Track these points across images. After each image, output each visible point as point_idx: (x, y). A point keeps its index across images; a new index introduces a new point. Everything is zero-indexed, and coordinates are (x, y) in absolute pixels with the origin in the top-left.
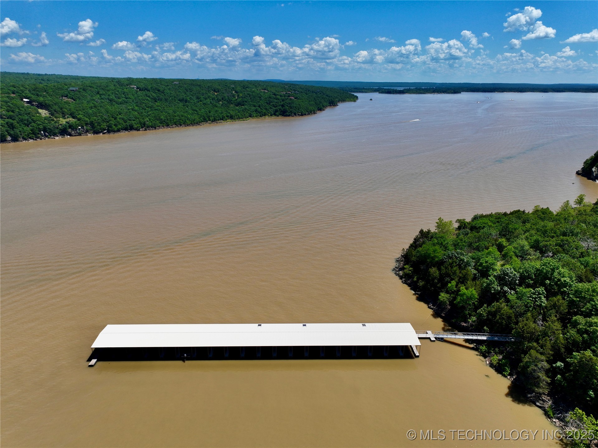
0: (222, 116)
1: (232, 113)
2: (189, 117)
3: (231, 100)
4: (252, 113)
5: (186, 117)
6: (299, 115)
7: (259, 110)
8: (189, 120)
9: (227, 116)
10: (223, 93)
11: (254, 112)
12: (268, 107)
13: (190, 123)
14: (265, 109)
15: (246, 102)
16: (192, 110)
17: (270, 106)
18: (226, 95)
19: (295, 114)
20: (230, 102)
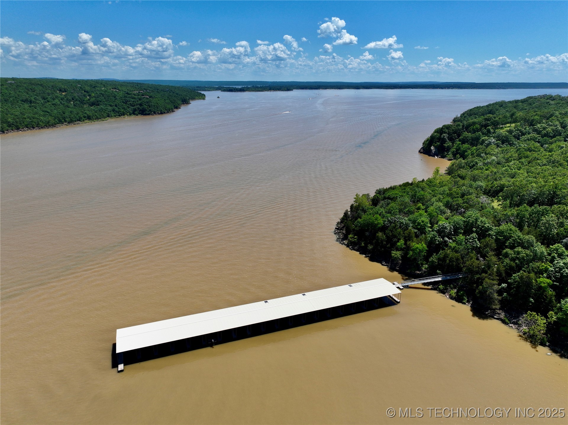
0: (79, 116)
1: (88, 112)
2: (42, 118)
3: (84, 100)
4: (110, 113)
5: (38, 119)
6: (158, 113)
7: (117, 109)
8: (43, 122)
9: (85, 117)
10: (72, 93)
11: (112, 112)
12: (125, 107)
13: (45, 126)
14: (123, 108)
15: (101, 102)
16: (43, 111)
17: (128, 105)
18: (76, 95)
19: (155, 113)
20: (82, 102)
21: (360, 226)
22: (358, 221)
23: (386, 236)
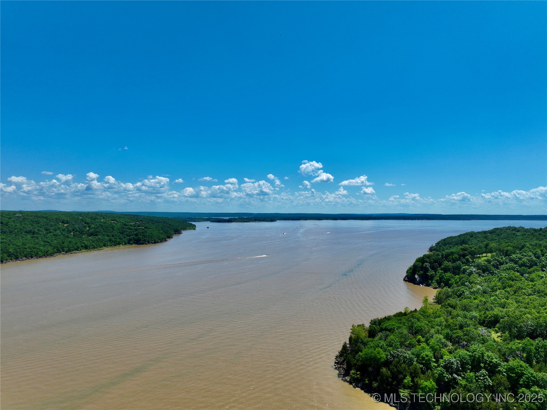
0: (77, 246)
1: (86, 242)
2: (42, 248)
3: (83, 231)
4: (106, 243)
5: (38, 249)
6: (152, 242)
7: (113, 239)
8: (42, 252)
9: (82, 247)
10: (73, 224)
11: (109, 242)
12: (122, 237)
13: (43, 255)
14: (119, 238)
15: (99, 232)
16: (43, 242)
17: (124, 236)
18: (76, 226)
19: (149, 242)
20: (82, 233)
21: (361, 361)
22: (359, 355)
23: (391, 372)
